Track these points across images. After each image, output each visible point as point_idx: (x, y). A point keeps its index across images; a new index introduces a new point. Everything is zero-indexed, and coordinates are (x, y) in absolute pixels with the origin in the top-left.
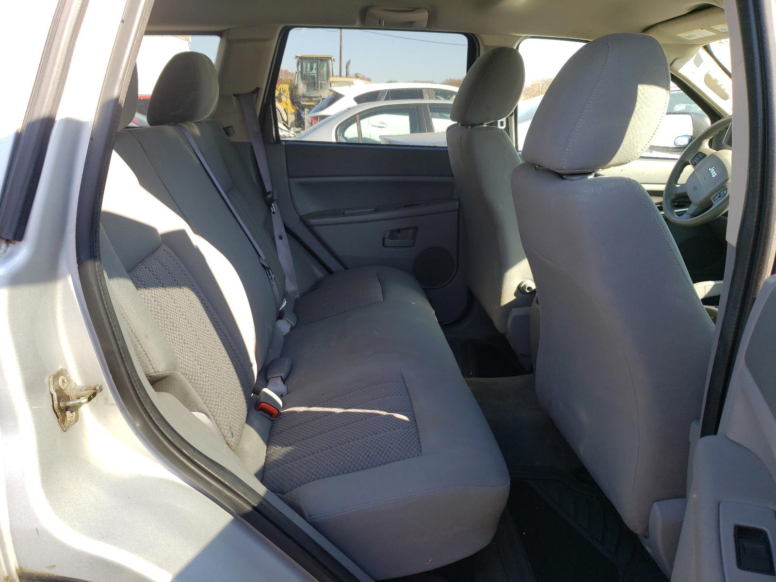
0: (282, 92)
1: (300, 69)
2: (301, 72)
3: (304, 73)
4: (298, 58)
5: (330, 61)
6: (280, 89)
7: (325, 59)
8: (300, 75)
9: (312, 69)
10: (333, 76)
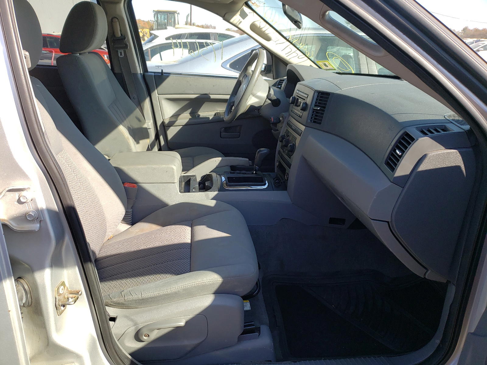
0: (145, 34)
1: (156, 19)
2: (157, 21)
3: (159, 21)
4: (155, 12)
5: (176, 15)
6: (144, 32)
7: (172, 12)
8: (156, 23)
9: (164, 19)
10: (178, 24)
